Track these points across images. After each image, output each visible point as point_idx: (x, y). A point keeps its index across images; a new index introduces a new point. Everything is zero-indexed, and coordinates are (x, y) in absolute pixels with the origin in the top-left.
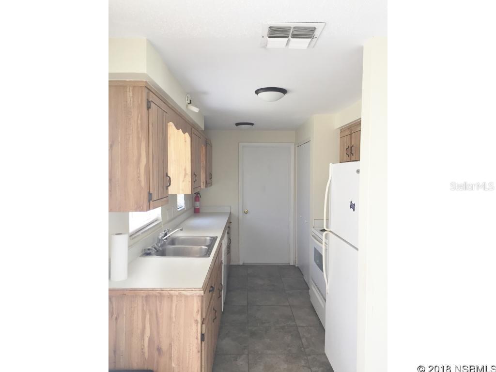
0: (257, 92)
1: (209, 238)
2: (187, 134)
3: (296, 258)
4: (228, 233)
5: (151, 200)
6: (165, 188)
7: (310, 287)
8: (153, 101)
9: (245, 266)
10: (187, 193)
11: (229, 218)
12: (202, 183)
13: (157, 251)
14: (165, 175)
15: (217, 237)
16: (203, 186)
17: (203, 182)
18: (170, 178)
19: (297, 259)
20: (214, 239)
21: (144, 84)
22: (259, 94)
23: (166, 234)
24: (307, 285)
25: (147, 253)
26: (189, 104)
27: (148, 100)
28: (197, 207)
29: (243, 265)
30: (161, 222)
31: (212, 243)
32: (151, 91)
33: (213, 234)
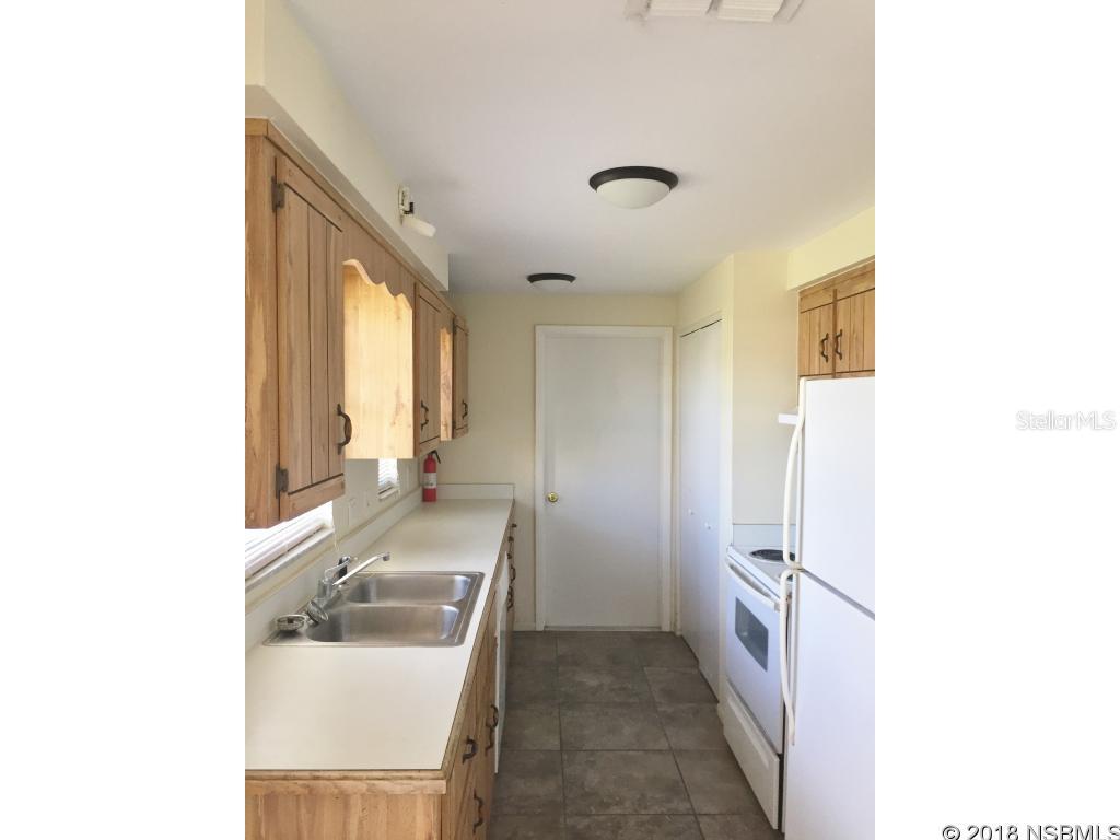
0: (596, 181)
1: (459, 578)
2: (402, 298)
3: (676, 613)
4: (510, 557)
5: (284, 491)
6: (333, 450)
7: (719, 697)
8: (292, 185)
9: (551, 636)
10: (401, 457)
11: (512, 516)
12: (442, 428)
13: (316, 623)
14: (333, 410)
15: (482, 575)
16: (445, 434)
17: (446, 425)
18: (348, 420)
19: (678, 617)
20: (475, 581)
21: (263, 131)
22: (599, 188)
23: (343, 572)
24: (711, 690)
25: (285, 631)
26: (406, 212)
27: (274, 180)
28: (430, 487)
29: (545, 632)
30: (331, 535)
31: (469, 594)
32: (285, 154)
33: (472, 566)
